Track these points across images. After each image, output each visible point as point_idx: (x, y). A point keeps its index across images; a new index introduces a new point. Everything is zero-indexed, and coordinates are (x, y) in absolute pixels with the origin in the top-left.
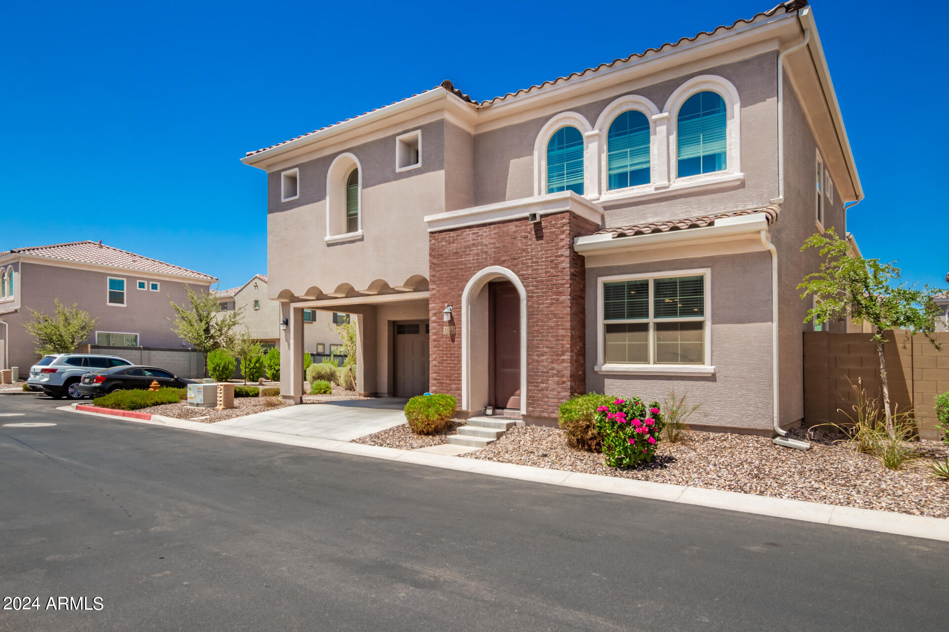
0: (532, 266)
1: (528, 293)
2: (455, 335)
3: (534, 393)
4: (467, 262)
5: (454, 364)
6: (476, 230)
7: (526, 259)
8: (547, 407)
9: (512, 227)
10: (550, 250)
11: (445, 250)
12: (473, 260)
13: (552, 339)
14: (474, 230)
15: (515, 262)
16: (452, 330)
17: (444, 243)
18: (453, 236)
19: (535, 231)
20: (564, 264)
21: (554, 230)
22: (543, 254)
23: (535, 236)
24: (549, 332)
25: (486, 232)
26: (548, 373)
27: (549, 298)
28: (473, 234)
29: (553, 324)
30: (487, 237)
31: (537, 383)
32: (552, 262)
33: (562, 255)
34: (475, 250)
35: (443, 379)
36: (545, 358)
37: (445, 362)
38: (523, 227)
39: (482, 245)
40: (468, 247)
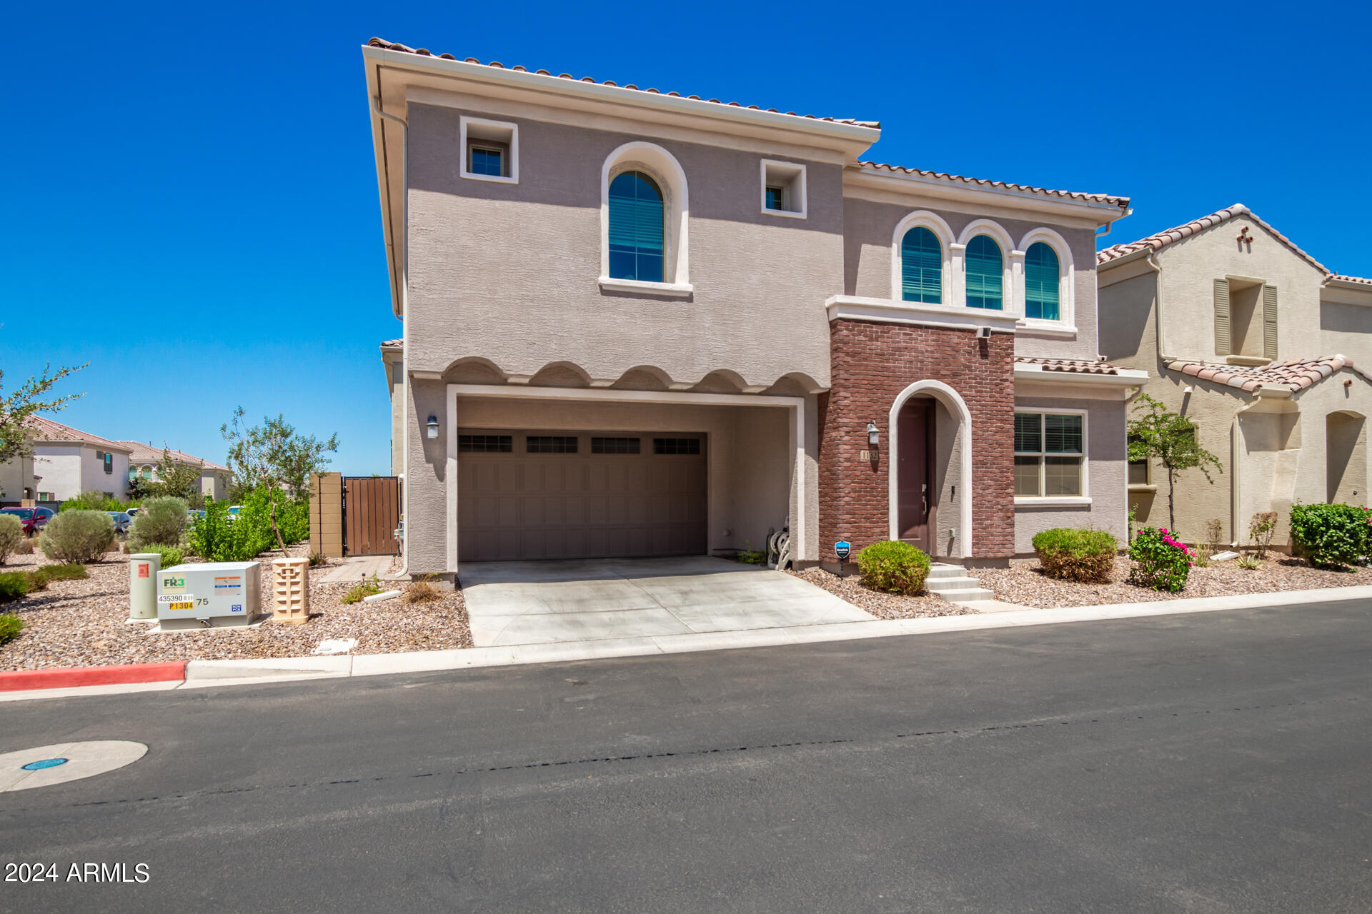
0: (976, 387)
1: (972, 417)
2: (878, 462)
3: (979, 532)
4: (897, 369)
5: (877, 500)
6: (908, 331)
7: (969, 378)
8: (992, 546)
9: (954, 338)
10: (995, 372)
11: (864, 348)
12: (905, 367)
13: (997, 471)
14: (906, 330)
15: (956, 380)
16: (874, 455)
17: (862, 338)
18: (877, 332)
19: (980, 348)
20: (1009, 390)
21: (998, 350)
22: (988, 375)
23: (979, 353)
24: (994, 464)
25: (921, 335)
26: (993, 508)
27: (994, 425)
28: (904, 334)
29: (998, 454)
30: (924, 343)
31: (981, 520)
32: (997, 385)
33: (1007, 380)
34: (907, 356)
35: (861, 522)
36: (990, 491)
37: (863, 499)
38: (967, 340)
39: (916, 350)
40: (899, 349)
